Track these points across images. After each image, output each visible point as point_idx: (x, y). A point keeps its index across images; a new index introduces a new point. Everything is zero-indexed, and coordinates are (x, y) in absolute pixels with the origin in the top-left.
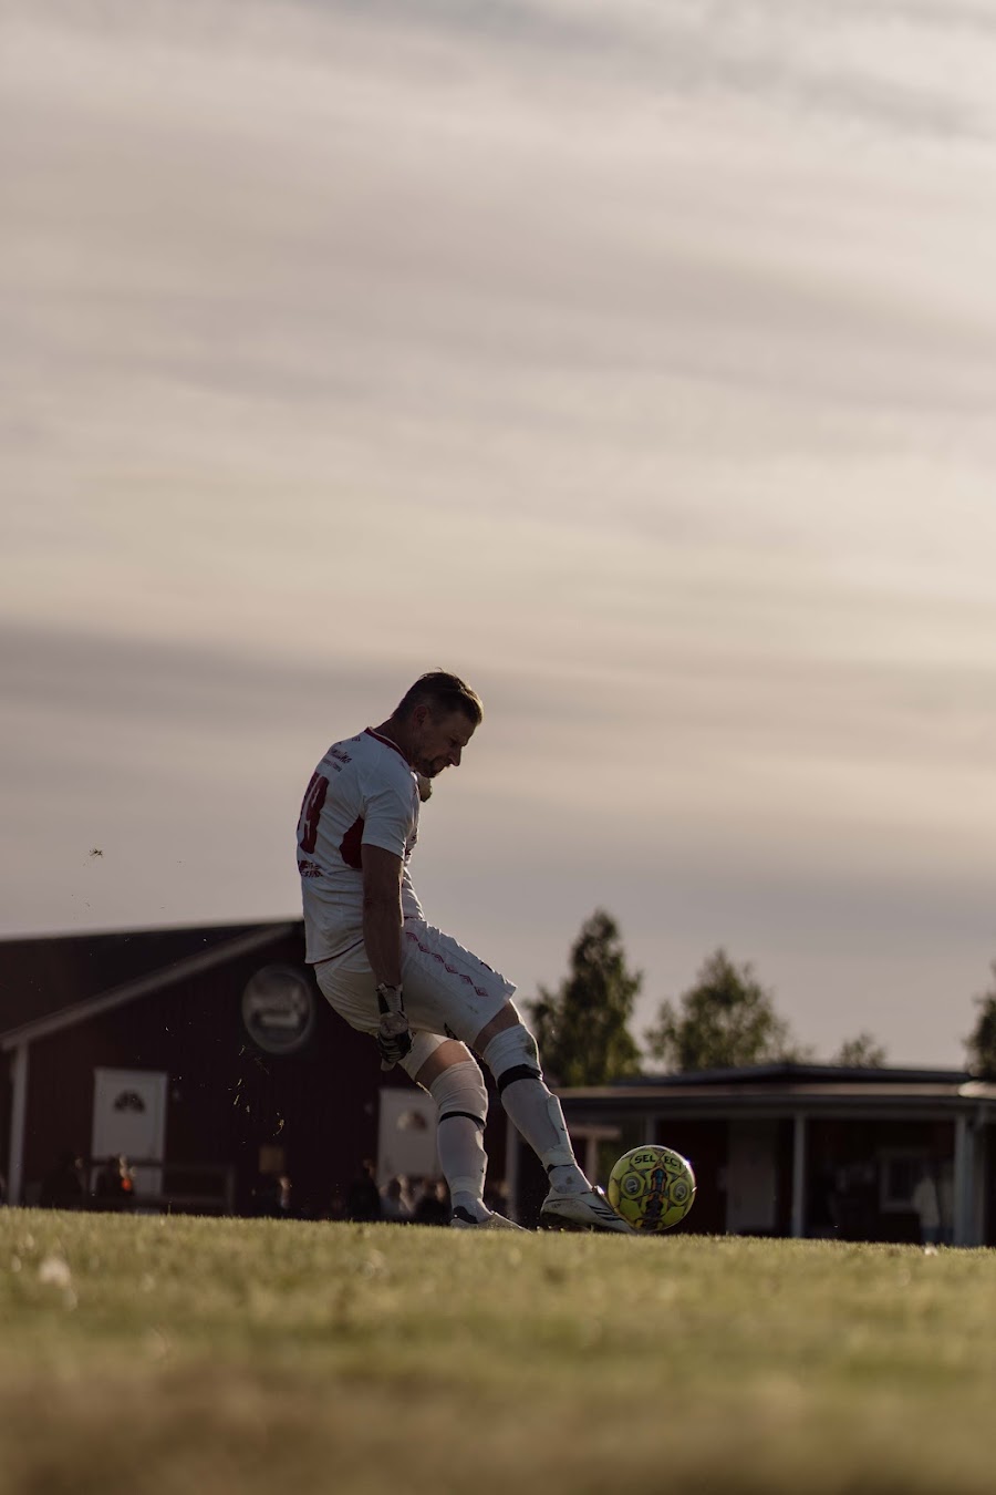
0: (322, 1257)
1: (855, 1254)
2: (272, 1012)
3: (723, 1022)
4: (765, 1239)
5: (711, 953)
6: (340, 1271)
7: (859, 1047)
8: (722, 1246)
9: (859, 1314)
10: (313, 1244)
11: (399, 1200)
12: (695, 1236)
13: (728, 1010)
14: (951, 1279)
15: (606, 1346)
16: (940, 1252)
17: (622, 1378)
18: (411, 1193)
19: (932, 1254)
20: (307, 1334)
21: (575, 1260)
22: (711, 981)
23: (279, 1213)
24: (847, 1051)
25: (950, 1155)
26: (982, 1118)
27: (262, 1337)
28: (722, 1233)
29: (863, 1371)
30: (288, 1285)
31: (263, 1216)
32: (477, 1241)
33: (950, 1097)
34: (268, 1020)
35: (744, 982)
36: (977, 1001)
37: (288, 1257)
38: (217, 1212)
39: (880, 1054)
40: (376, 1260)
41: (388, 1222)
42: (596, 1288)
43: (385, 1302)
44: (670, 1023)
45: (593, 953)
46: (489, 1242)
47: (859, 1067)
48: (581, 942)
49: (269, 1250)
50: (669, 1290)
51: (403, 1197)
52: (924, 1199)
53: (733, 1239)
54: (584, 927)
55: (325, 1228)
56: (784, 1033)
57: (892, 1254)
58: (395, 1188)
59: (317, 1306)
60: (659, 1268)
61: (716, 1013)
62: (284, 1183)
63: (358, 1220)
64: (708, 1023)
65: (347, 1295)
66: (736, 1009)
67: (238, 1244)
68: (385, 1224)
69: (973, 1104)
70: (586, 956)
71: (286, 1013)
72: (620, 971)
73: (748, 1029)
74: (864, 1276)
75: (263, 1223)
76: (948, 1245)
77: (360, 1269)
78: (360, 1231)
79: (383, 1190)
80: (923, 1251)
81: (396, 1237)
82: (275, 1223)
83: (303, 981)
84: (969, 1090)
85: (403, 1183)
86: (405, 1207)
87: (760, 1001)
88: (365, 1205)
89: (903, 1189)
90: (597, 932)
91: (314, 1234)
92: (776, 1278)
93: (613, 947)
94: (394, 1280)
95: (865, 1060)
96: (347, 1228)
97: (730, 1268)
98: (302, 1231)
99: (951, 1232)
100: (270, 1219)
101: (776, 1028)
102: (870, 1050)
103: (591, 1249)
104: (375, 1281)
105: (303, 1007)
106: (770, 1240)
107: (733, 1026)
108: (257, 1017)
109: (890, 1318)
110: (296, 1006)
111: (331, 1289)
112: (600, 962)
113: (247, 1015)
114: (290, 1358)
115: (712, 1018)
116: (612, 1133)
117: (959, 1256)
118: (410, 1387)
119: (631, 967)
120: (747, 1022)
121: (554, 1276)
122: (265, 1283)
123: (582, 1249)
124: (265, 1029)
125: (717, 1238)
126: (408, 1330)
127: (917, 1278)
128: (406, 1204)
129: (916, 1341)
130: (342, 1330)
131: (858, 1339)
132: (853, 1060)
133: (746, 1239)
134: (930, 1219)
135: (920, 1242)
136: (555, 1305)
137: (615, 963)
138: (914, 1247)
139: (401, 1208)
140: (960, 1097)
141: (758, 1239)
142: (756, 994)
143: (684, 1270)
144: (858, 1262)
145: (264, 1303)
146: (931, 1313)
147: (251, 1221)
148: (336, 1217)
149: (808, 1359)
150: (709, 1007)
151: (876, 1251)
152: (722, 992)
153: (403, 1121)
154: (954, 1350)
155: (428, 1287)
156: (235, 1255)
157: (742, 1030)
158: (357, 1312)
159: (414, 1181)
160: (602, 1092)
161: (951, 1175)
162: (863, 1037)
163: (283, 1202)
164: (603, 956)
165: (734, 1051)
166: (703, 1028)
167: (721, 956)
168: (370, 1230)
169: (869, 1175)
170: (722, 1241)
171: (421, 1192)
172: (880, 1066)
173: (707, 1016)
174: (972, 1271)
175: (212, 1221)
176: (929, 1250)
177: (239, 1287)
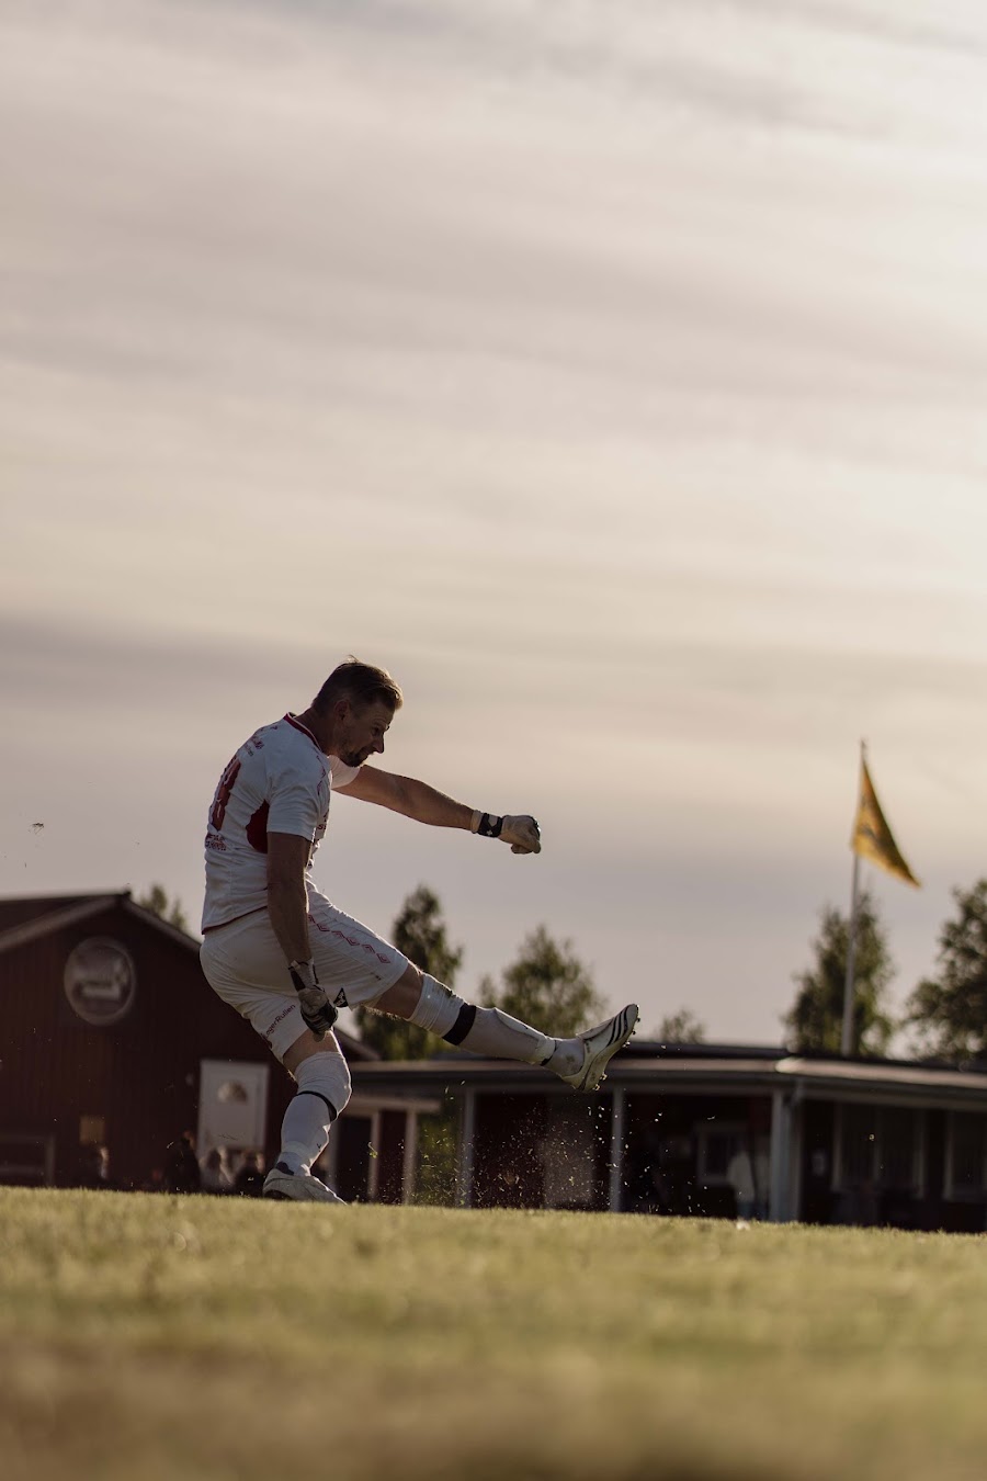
0: (133, 1229)
1: (666, 1229)
2: (94, 984)
3: (544, 997)
4: (578, 1213)
5: (533, 930)
6: (150, 1243)
7: (678, 1023)
8: (535, 1220)
9: (669, 1289)
10: (125, 1216)
11: (219, 1171)
12: (509, 1210)
13: (549, 987)
14: (760, 1254)
15: (412, 1320)
16: (752, 1226)
17: (423, 1355)
18: (230, 1164)
19: (744, 1229)
20: (113, 1306)
21: (387, 1233)
22: (531, 956)
23: (96, 1183)
24: (667, 1027)
25: (767, 1131)
26: (799, 1094)
27: (68, 1307)
28: (536, 1206)
29: (664, 1345)
30: (97, 1257)
31: (78, 1187)
32: (291, 1213)
33: (768, 1073)
34: (89, 991)
35: (564, 957)
36: (795, 978)
37: (100, 1228)
38: (34, 1182)
39: (699, 1030)
40: (187, 1232)
41: (203, 1195)
42: (406, 1262)
43: (191, 1274)
44: (491, 998)
45: (415, 929)
46: (302, 1214)
47: (679, 1043)
48: (403, 916)
49: (81, 1222)
50: (478, 1263)
51: (223, 1168)
52: (739, 1173)
53: (546, 1212)
54: (408, 901)
55: (139, 1199)
56: (602, 1008)
57: (703, 1229)
58: (214, 1159)
59: (125, 1278)
60: (470, 1241)
61: (538, 988)
62: (104, 1153)
63: (173, 1191)
64: (529, 998)
65: (156, 1267)
66: (556, 985)
67: (51, 1216)
68: (200, 1195)
69: (789, 1081)
70: (408, 931)
71: (108, 985)
72: (440, 946)
73: (568, 1004)
74: (671, 1251)
75: (78, 1194)
76: (759, 1219)
77: (172, 1241)
78: (174, 1203)
79: (202, 1161)
80: (735, 1225)
81: (209, 1209)
82: (90, 1194)
83: (125, 953)
84: (786, 1066)
85: (223, 1154)
86: (225, 1178)
87: (581, 976)
88: (184, 1176)
89: (719, 1164)
90: (418, 907)
91: (128, 1205)
92: (585, 1253)
93: (435, 922)
94: (205, 1253)
95: (684, 1035)
96: (161, 1200)
97: (541, 1242)
98: (115, 1202)
99: (767, 1207)
100: (86, 1190)
101: (596, 1003)
102: (690, 1025)
103: (403, 1222)
104: (185, 1254)
105: (124, 980)
106: (584, 1214)
107: (553, 1001)
108: (78, 989)
109: (697, 1293)
110: (118, 978)
111: (139, 1263)
112: (423, 937)
113: (69, 987)
114: (95, 1330)
115: (533, 994)
116: (432, 1106)
117: (769, 1231)
118: (211, 1360)
119: (451, 943)
120: (566, 998)
121: (365, 1249)
122: (75, 1255)
123: (394, 1222)
124: (87, 1001)
125: (531, 1212)
126: (216, 1303)
127: (725, 1252)
128: (226, 1176)
129: (720, 1316)
130: (150, 1302)
131: (664, 1314)
132: (672, 1036)
133: (560, 1213)
134: (745, 1194)
135: (733, 1216)
136: (364, 1278)
137: (436, 938)
138: (726, 1223)
139: (221, 1179)
140: (778, 1073)
141: (571, 1214)
142: (577, 969)
143: (495, 1243)
144: (669, 1236)
145: (72, 1274)
146: (737, 1289)
147: (67, 1193)
148: (154, 1188)
149: (613, 1334)
150: (528, 983)
151: (686, 1226)
152: (543, 967)
153: (224, 1093)
154: (757, 1325)
155: (239, 1259)
156: (46, 1227)
157: (562, 1004)
158: (164, 1284)
159: (233, 1152)
160: (422, 1065)
161: (767, 1151)
162: (684, 1014)
163: (103, 1172)
164: (425, 931)
165: (555, 1026)
166: (523, 1002)
167: (542, 932)
168: (184, 1201)
169: (686, 1149)
170: (535, 1215)
171: (240, 1163)
172: (699, 1041)
173: (529, 991)
174: (782, 1246)
175: (26, 1192)
176: (741, 1225)
177: (49, 1259)
